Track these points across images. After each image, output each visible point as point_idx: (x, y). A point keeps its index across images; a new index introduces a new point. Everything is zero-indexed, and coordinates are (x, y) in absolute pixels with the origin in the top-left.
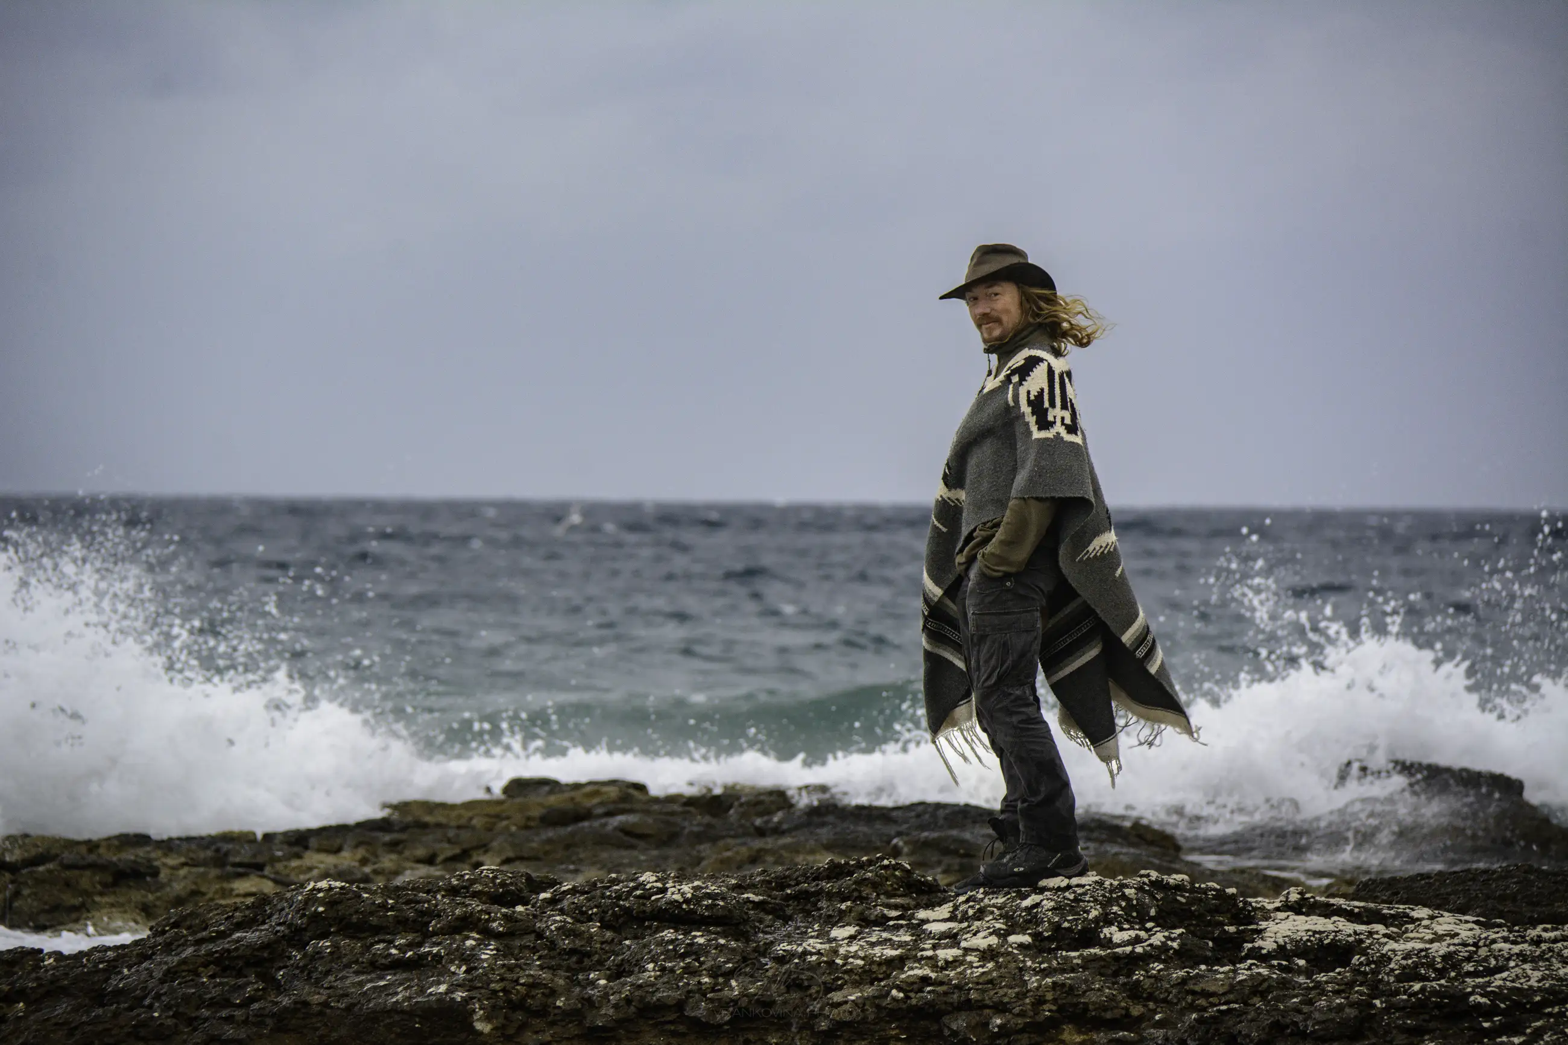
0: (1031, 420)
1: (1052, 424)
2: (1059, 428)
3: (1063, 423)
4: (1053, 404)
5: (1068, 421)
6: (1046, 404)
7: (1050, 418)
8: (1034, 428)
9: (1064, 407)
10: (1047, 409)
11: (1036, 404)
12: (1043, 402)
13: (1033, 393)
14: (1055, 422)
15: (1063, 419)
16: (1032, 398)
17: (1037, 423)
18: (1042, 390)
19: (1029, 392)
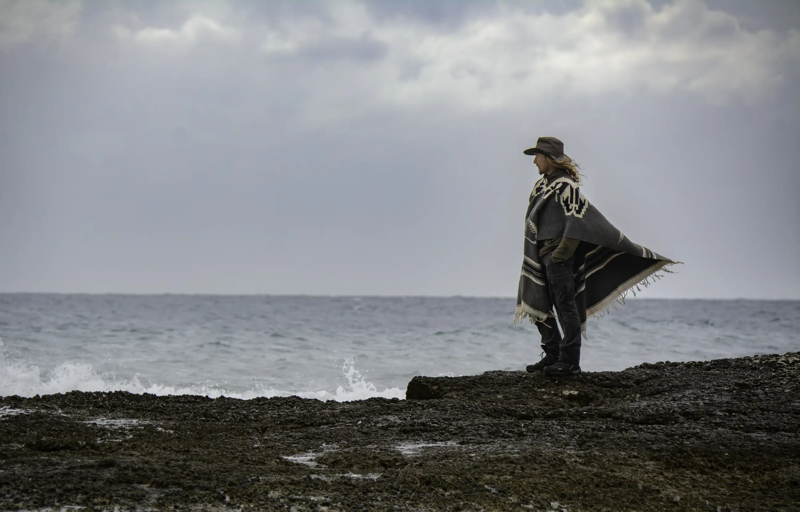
0: (565, 208)
1: (571, 210)
2: (573, 212)
3: (575, 210)
4: (572, 202)
5: (577, 209)
6: (569, 203)
7: (570, 208)
8: (566, 211)
9: (576, 203)
10: (569, 205)
11: (566, 202)
12: (568, 202)
13: (565, 198)
14: (572, 209)
15: (575, 208)
16: (564, 200)
17: (567, 209)
18: (568, 197)
19: (563, 198)
